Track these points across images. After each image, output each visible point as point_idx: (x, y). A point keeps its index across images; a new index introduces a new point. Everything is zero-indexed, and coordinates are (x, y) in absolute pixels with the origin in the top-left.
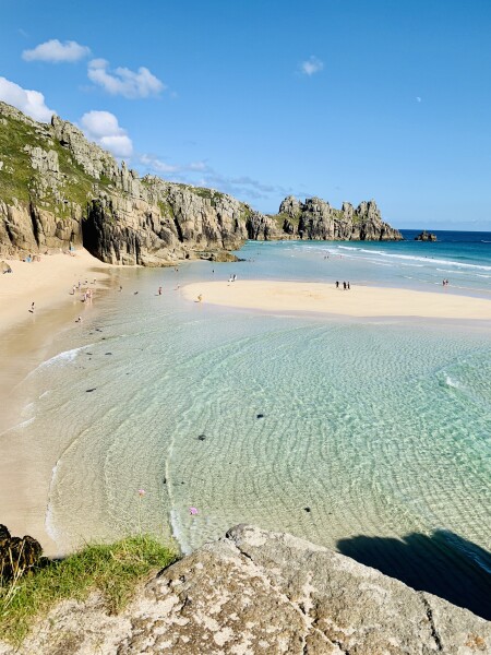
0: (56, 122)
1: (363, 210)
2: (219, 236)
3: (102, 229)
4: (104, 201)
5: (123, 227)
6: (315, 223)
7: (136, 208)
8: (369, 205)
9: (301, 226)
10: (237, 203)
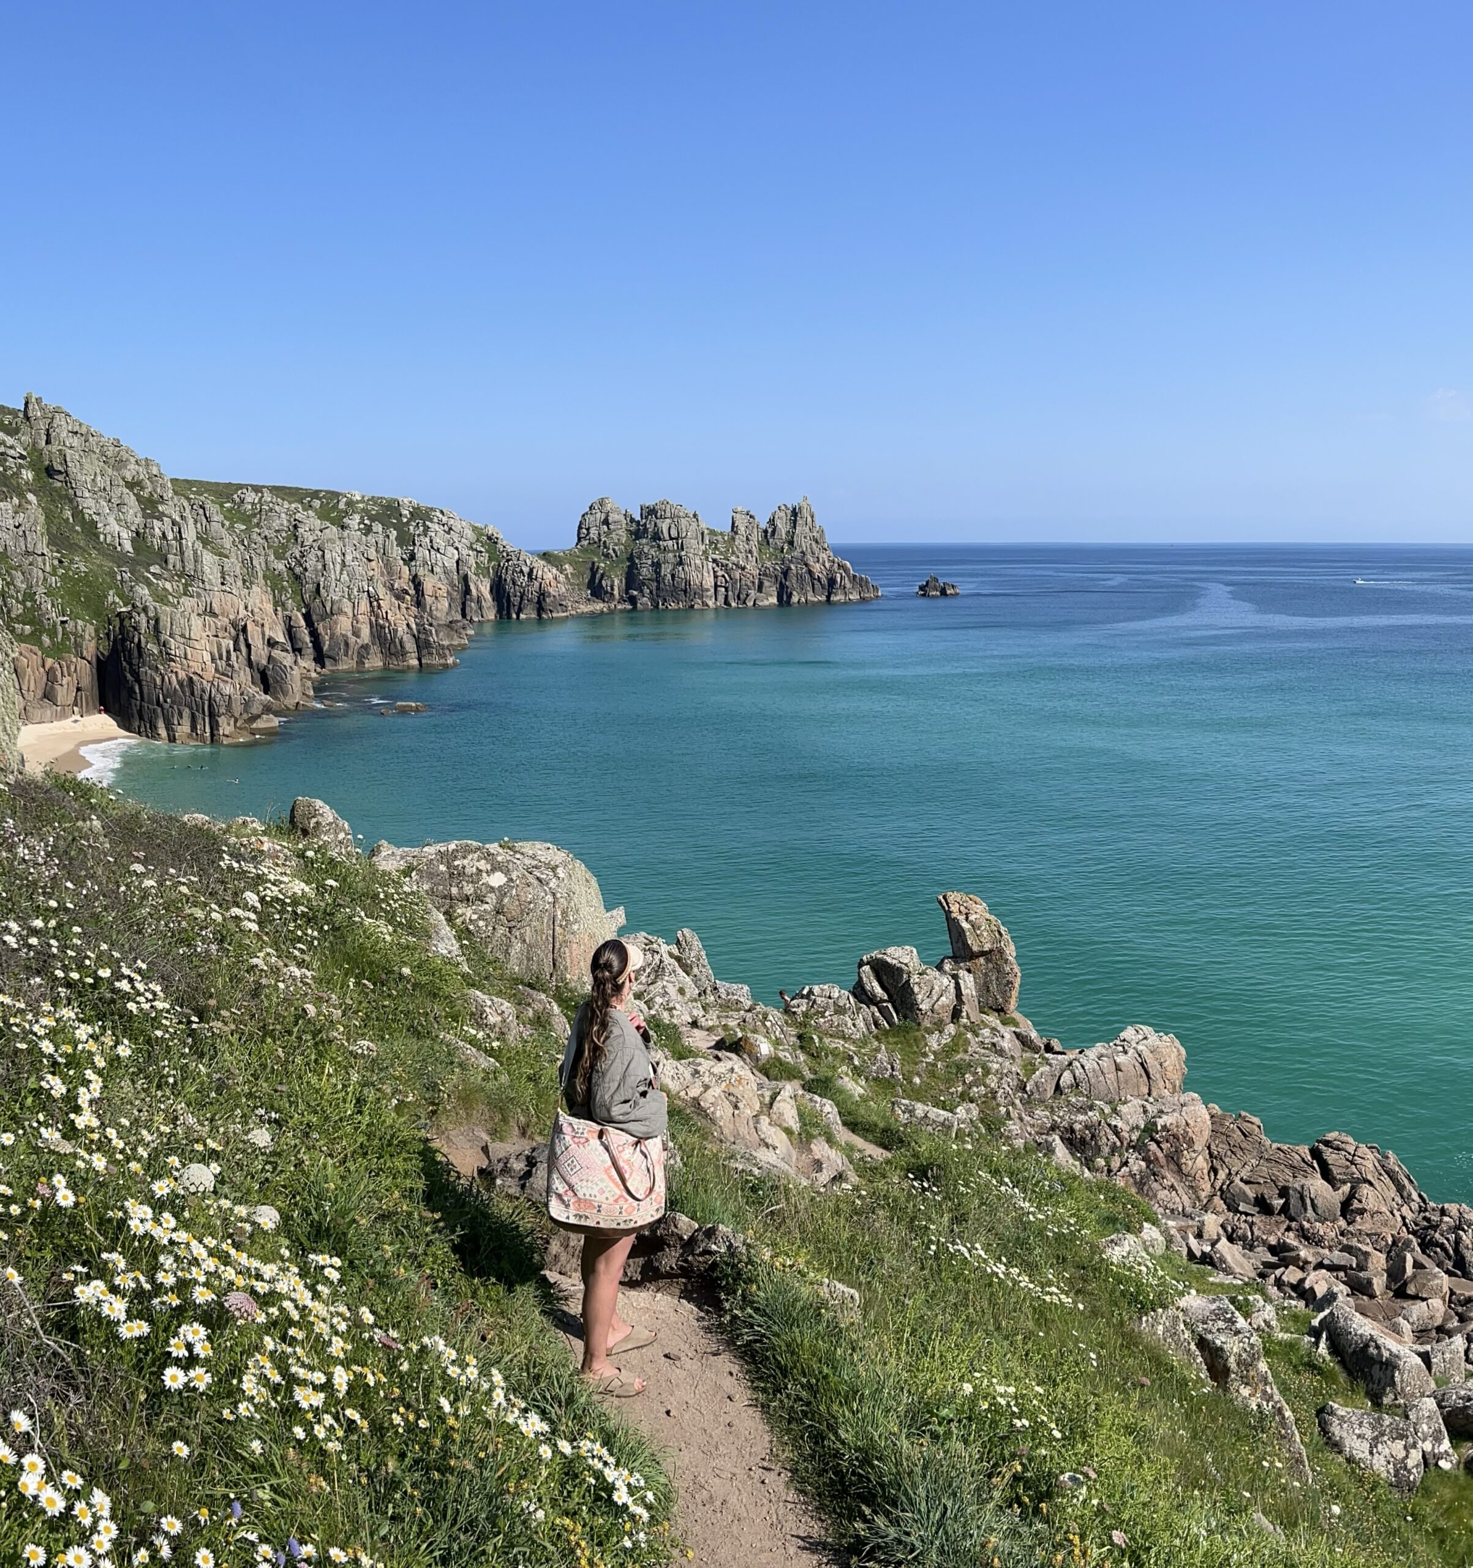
0: (35, 412)
1: (783, 527)
2: (410, 645)
3: (139, 681)
4: (142, 619)
5: (182, 675)
6: (666, 570)
7: (213, 614)
8: (794, 513)
9: (632, 580)
10: (469, 532)
